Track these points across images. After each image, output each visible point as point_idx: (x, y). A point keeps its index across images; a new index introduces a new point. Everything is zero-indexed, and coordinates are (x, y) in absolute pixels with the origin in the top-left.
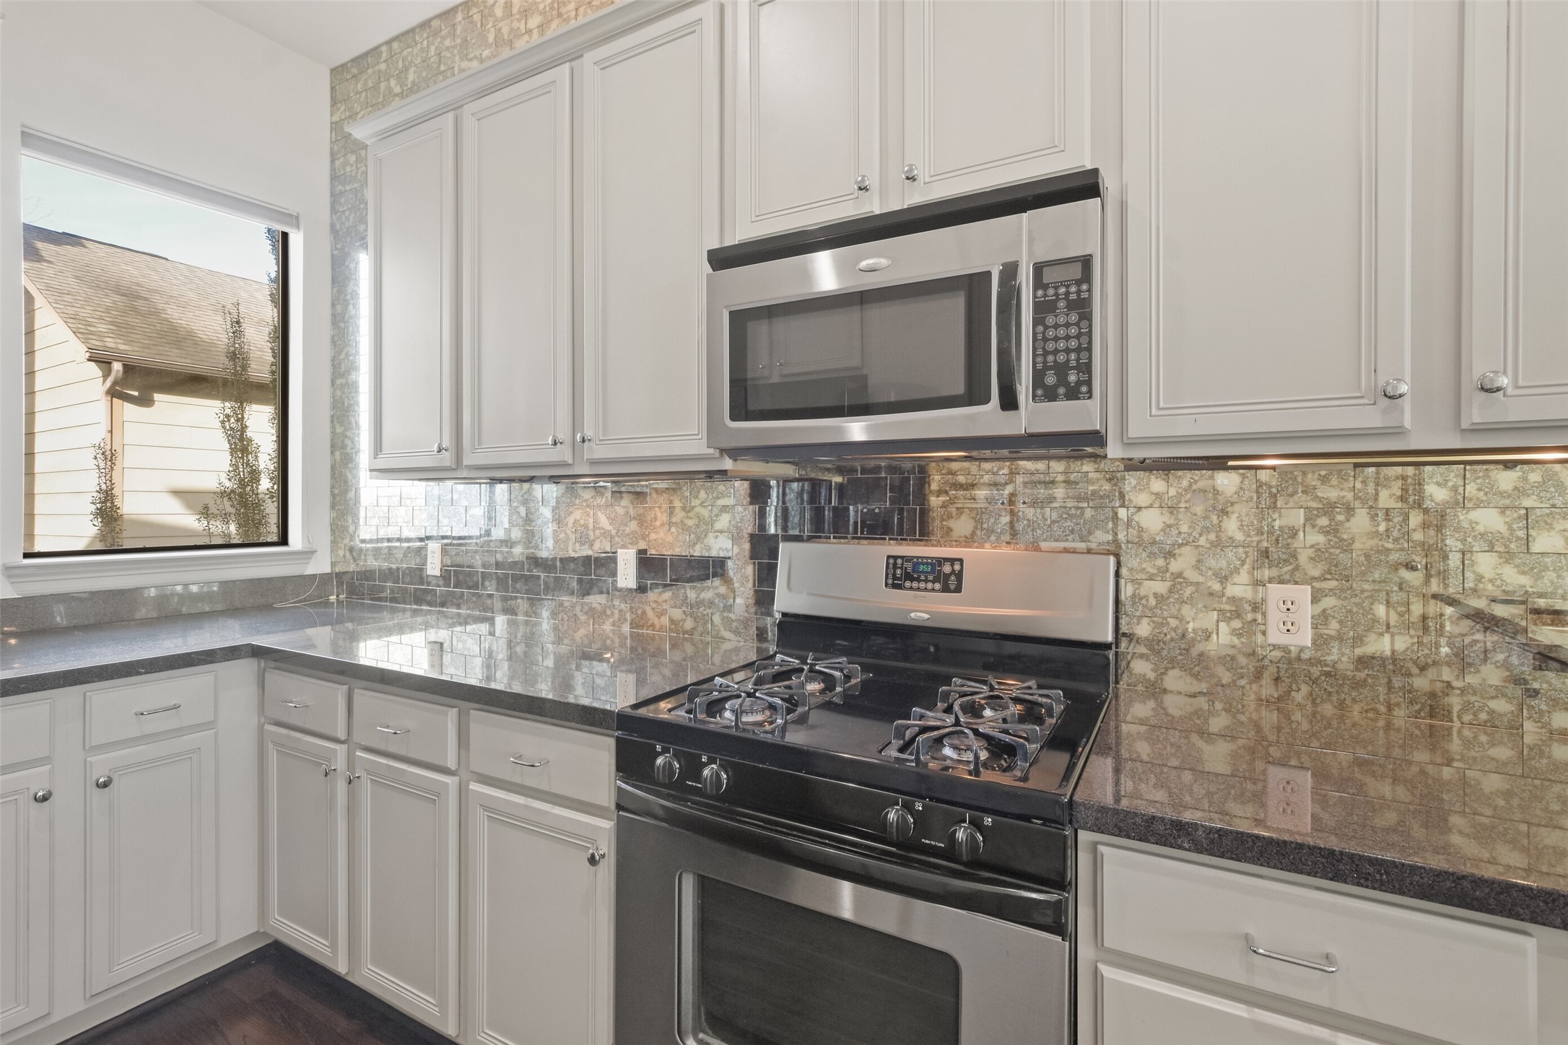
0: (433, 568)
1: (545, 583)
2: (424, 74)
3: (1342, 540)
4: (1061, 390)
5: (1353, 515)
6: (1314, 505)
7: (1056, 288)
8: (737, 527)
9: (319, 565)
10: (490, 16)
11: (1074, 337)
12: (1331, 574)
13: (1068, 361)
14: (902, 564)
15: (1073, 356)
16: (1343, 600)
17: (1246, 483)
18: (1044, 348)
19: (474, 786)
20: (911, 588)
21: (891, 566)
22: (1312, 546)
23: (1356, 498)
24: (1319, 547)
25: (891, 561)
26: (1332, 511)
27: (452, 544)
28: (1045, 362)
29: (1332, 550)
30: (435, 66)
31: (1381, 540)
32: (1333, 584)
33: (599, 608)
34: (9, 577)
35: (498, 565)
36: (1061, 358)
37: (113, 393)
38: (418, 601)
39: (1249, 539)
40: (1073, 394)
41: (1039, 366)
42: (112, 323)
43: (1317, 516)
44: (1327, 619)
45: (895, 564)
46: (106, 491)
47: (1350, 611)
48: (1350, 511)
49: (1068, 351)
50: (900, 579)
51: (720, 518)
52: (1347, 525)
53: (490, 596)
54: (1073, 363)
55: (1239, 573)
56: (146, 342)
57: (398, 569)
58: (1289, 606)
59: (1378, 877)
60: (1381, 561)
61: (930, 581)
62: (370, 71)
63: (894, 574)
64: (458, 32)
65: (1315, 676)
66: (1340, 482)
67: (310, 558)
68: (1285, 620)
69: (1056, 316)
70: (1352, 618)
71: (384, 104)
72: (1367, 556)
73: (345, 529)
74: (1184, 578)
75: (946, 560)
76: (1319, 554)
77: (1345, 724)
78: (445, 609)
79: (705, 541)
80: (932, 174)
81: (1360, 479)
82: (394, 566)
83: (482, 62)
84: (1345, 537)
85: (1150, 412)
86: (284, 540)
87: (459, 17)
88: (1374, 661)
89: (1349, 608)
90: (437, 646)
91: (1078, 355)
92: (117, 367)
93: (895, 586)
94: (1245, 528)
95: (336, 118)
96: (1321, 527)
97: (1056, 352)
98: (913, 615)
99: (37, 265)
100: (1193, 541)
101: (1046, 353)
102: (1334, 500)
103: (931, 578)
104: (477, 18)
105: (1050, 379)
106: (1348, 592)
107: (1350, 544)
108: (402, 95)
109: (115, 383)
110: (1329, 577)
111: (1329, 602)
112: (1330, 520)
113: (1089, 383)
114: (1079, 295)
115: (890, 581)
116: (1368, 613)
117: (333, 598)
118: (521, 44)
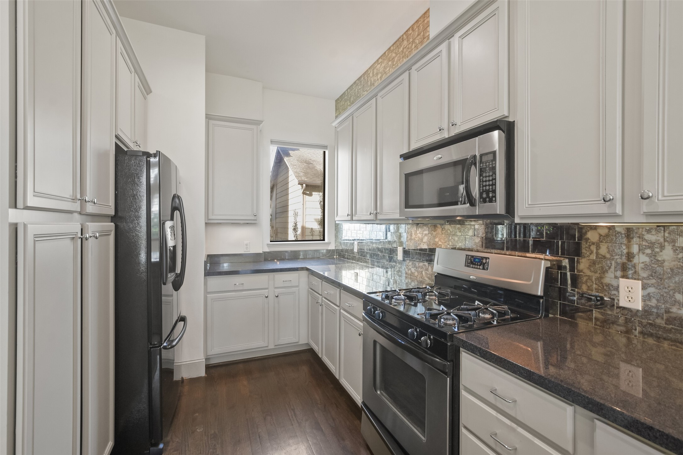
0: (356, 250)
1: (381, 257)
2: (355, 98)
3: (658, 261)
4: (487, 199)
5: (664, 249)
6: (644, 243)
7: (486, 163)
8: (429, 241)
9: (332, 247)
10: (369, 77)
11: (491, 180)
12: (652, 276)
13: (489, 189)
14: (471, 258)
15: (491, 187)
16: (658, 289)
17: (611, 232)
18: (482, 184)
19: (342, 311)
20: (473, 267)
21: (467, 258)
22: (643, 263)
23: (665, 240)
24: (647, 263)
25: (467, 257)
26: (653, 247)
27: (361, 242)
28: (483, 189)
29: (653, 265)
30: (357, 95)
31: (679, 262)
32: (654, 281)
33: (393, 266)
34: (268, 246)
35: (370, 250)
36: (487, 188)
37: (304, 193)
38: (353, 259)
39: (612, 257)
40: (491, 201)
41: (481, 191)
42: (304, 173)
43: (645, 248)
44: (650, 297)
45: (468, 258)
46: (296, 223)
47: (663, 295)
48: (662, 247)
49: (489, 185)
50: (469, 264)
51: (424, 238)
52: (661, 253)
53: (368, 259)
54: (491, 190)
55: (608, 272)
56: (311, 177)
57: (348, 249)
58: (630, 289)
59: (524, 374)
60: (679, 272)
61: (479, 265)
62: (343, 99)
63: (468, 262)
64: (362, 83)
65: (644, 324)
66: (656, 233)
67: (330, 245)
68: (628, 296)
69: (486, 173)
70: (663, 299)
71: (346, 109)
72: (672, 270)
73: (338, 236)
74: (584, 273)
75: (485, 258)
76: (646, 267)
77: (660, 350)
78: (358, 263)
79: (420, 245)
80: (461, 122)
81: (667, 232)
82: (348, 248)
83: (367, 91)
84: (660, 259)
85: (526, 206)
86: (324, 240)
87: (362, 79)
88: (676, 321)
89: (662, 294)
90: (356, 274)
91: (492, 187)
92: (304, 185)
93: (468, 266)
94: (610, 252)
95: (336, 115)
96: (647, 254)
97: (486, 186)
98: (471, 277)
99: (289, 158)
100: (587, 257)
101: (483, 186)
102: (653, 241)
103: (479, 264)
104: (366, 78)
105: (484, 196)
106: (662, 286)
107: (662, 263)
108: (350, 105)
109: (304, 190)
110: (651, 278)
111: (651, 290)
112: (652, 251)
113: (495, 197)
114: (492, 166)
115: (466, 264)
116: (672, 297)
117: (335, 257)
118: (376, 84)
